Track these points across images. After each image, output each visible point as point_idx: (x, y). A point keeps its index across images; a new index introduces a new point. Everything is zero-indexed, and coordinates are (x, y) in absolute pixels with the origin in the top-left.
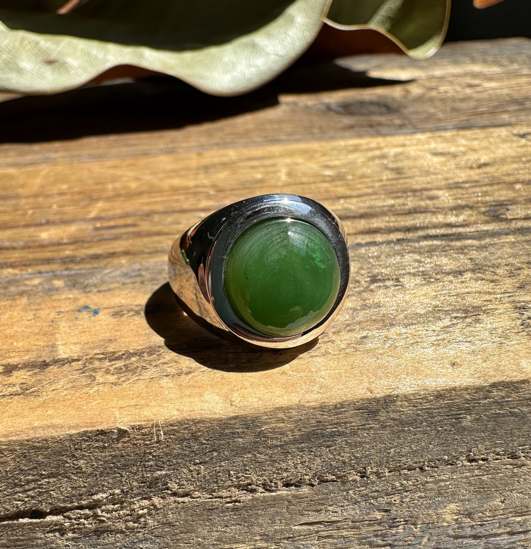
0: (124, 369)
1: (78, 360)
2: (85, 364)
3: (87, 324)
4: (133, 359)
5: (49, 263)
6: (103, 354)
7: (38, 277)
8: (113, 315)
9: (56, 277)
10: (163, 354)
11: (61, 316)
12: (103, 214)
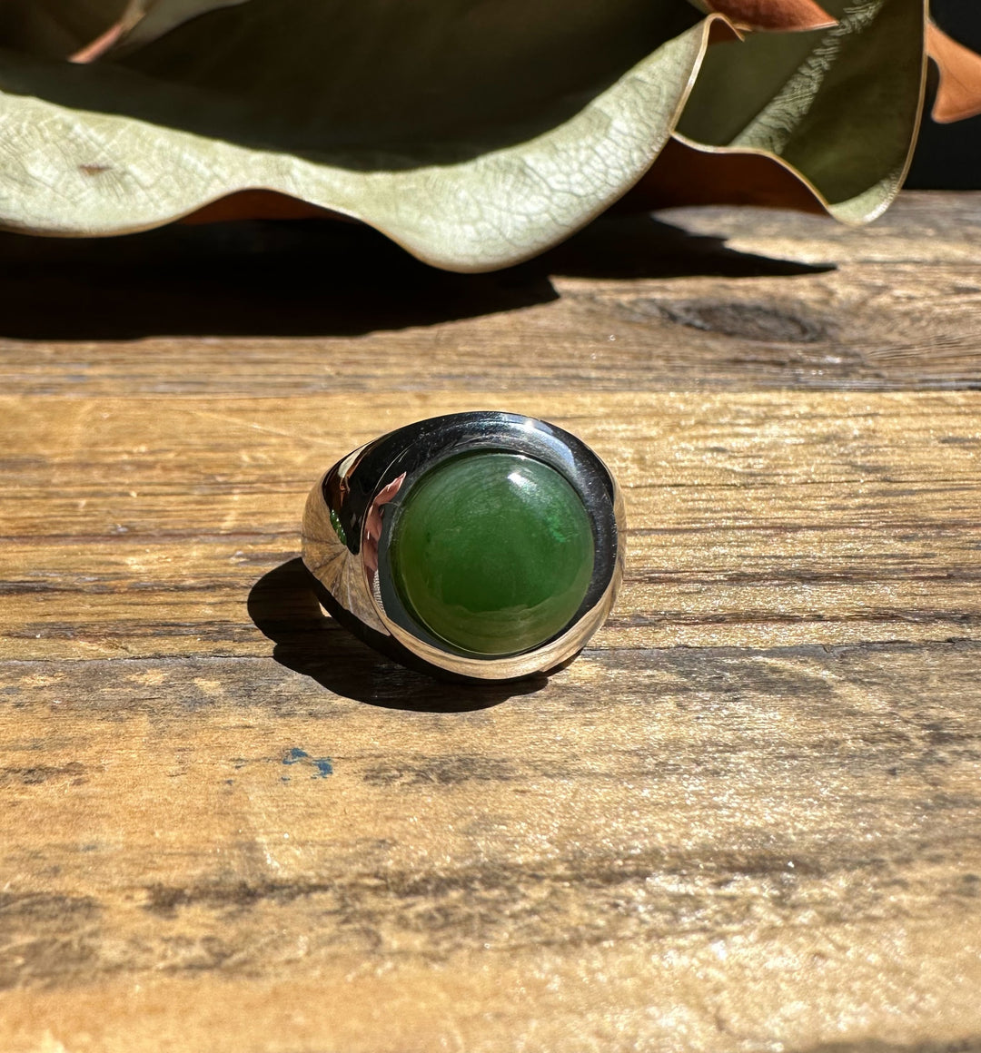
0: (440, 919)
1: (324, 888)
2: (342, 899)
3: (311, 794)
4: (455, 894)
5: (170, 634)
6: (376, 876)
7: (155, 667)
8: (366, 778)
9: (197, 670)
10: (521, 888)
11: (244, 770)
12: (253, 523)
